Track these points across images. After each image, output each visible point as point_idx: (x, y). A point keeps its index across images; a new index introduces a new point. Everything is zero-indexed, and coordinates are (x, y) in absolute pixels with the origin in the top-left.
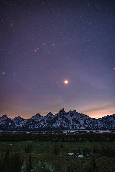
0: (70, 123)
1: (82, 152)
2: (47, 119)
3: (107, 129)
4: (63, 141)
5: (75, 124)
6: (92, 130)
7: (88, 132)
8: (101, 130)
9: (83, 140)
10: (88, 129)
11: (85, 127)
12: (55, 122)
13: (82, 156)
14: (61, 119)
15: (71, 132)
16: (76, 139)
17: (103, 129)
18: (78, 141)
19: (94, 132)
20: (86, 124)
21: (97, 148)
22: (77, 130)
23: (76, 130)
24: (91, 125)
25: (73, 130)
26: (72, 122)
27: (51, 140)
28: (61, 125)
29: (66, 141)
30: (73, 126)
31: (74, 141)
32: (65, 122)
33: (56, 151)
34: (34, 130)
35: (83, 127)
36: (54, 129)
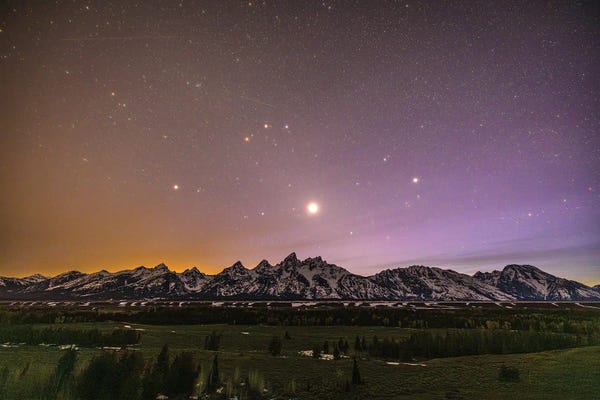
0: (308, 284)
1: (332, 349)
2: (258, 276)
3: (385, 299)
4: (291, 324)
5: (318, 288)
6: (353, 299)
7: (346, 304)
8: (373, 300)
9: (334, 323)
10: (346, 298)
11: (339, 293)
12: (276, 283)
13: (331, 357)
14: (289, 275)
15: (308, 304)
16: (319, 320)
17: (377, 298)
18: (323, 323)
19: (357, 304)
20: (342, 287)
21: (364, 340)
22: (323, 299)
23: (319, 300)
24: (352, 289)
25: (314, 299)
26: (312, 283)
27: (264, 321)
28: (288, 289)
29: (297, 325)
30: (314, 291)
31: (315, 324)
32: (296, 283)
33: (275, 347)
34: (226, 298)
35: (334, 295)
36: (273, 297)
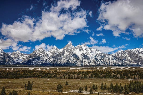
0: (78, 58)
1: (89, 89)
2: (52, 54)
3: (119, 65)
4: (69, 78)
5: (84, 60)
6: (102, 66)
7: (98, 68)
8: (113, 66)
9: (91, 77)
10: (98, 65)
11: (95, 63)
12: (61, 58)
13: (88, 93)
14: (68, 54)
15: (78, 68)
16: (83, 76)
17: (115, 65)
18: (85, 77)
19: (104, 68)
20: (97, 60)
21: (105, 85)
22: (86, 66)
23: (84, 66)
24: (102, 60)
25: (82, 66)
26: (80, 57)
27: (55, 77)
28: (68, 60)
29: (72, 78)
30: (82, 62)
31: (82, 78)
32: (72, 58)
33: (59, 88)
34: (36, 66)
35: (92, 64)
36: (61, 65)
